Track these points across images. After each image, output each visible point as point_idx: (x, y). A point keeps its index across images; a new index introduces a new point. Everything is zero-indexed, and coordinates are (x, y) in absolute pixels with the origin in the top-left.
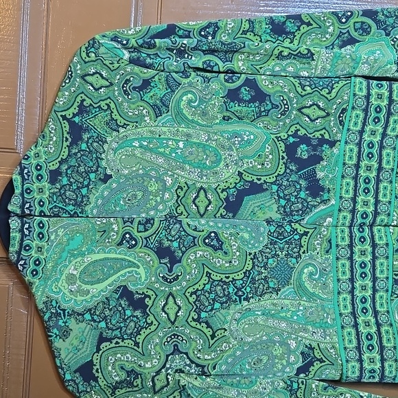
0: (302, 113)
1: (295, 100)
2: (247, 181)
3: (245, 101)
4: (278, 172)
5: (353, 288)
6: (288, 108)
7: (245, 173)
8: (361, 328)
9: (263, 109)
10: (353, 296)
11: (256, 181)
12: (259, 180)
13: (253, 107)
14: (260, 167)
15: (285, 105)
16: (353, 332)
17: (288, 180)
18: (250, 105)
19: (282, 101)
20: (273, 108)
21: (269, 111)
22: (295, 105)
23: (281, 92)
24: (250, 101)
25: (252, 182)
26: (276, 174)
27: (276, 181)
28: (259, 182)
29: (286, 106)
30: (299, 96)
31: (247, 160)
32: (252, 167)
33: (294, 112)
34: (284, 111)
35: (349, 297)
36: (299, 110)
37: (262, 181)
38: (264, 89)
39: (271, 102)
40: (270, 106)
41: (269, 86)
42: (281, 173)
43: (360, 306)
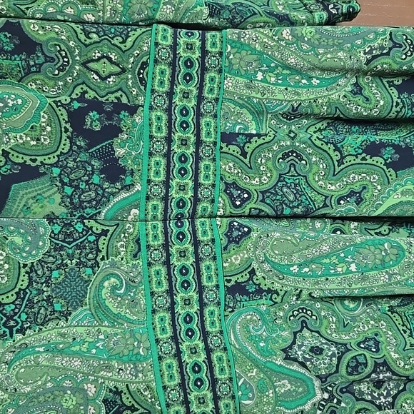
0: (88, 68)
1: (77, 51)
2: (16, 164)
3: (7, 52)
4: (60, 150)
5: (173, 303)
6: (68, 62)
7: (12, 152)
8: (185, 358)
9: (32, 63)
10: (173, 314)
11: (29, 162)
12: (34, 161)
13: (18, 61)
14: (35, 143)
15: (63, 57)
16: (175, 363)
17: (74, 160)
18: (13, 58)
19: (59, 52)
20: (46, 61)
21: (41, 65)
22: (78, 58)
23: (57, 40)
24: (13, 53)
25: (23, 165)
26: (58, 153)
27: (58, 161)
28: (33, 165)
29: (66, 60)
30: (81, 45)
31: (14, 134)
32: (23, 144)
33: (77, 68)
34: (63, 65)
35: (168, 316)
36: (84, 64)
37: (38, 163)
38: (32, 35)
39: (43, 53)
40: (42, 59)
41: (40, 32)
42: (65, 151)
43: (184, 327)
